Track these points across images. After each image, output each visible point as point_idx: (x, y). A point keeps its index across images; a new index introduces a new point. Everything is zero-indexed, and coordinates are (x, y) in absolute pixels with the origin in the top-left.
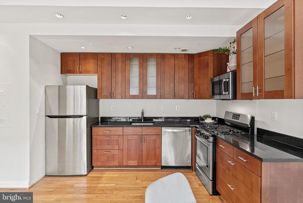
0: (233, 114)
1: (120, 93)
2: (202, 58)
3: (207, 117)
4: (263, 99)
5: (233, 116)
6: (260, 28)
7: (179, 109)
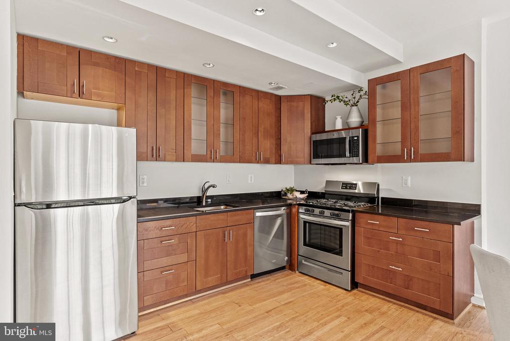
0: (343, 184)
1: (173, 149)
2: (294, 104)
3: (291, 190)
4: (418, 162)
5: (342, 186)
6: (413, 82)
7: (253, 181)
